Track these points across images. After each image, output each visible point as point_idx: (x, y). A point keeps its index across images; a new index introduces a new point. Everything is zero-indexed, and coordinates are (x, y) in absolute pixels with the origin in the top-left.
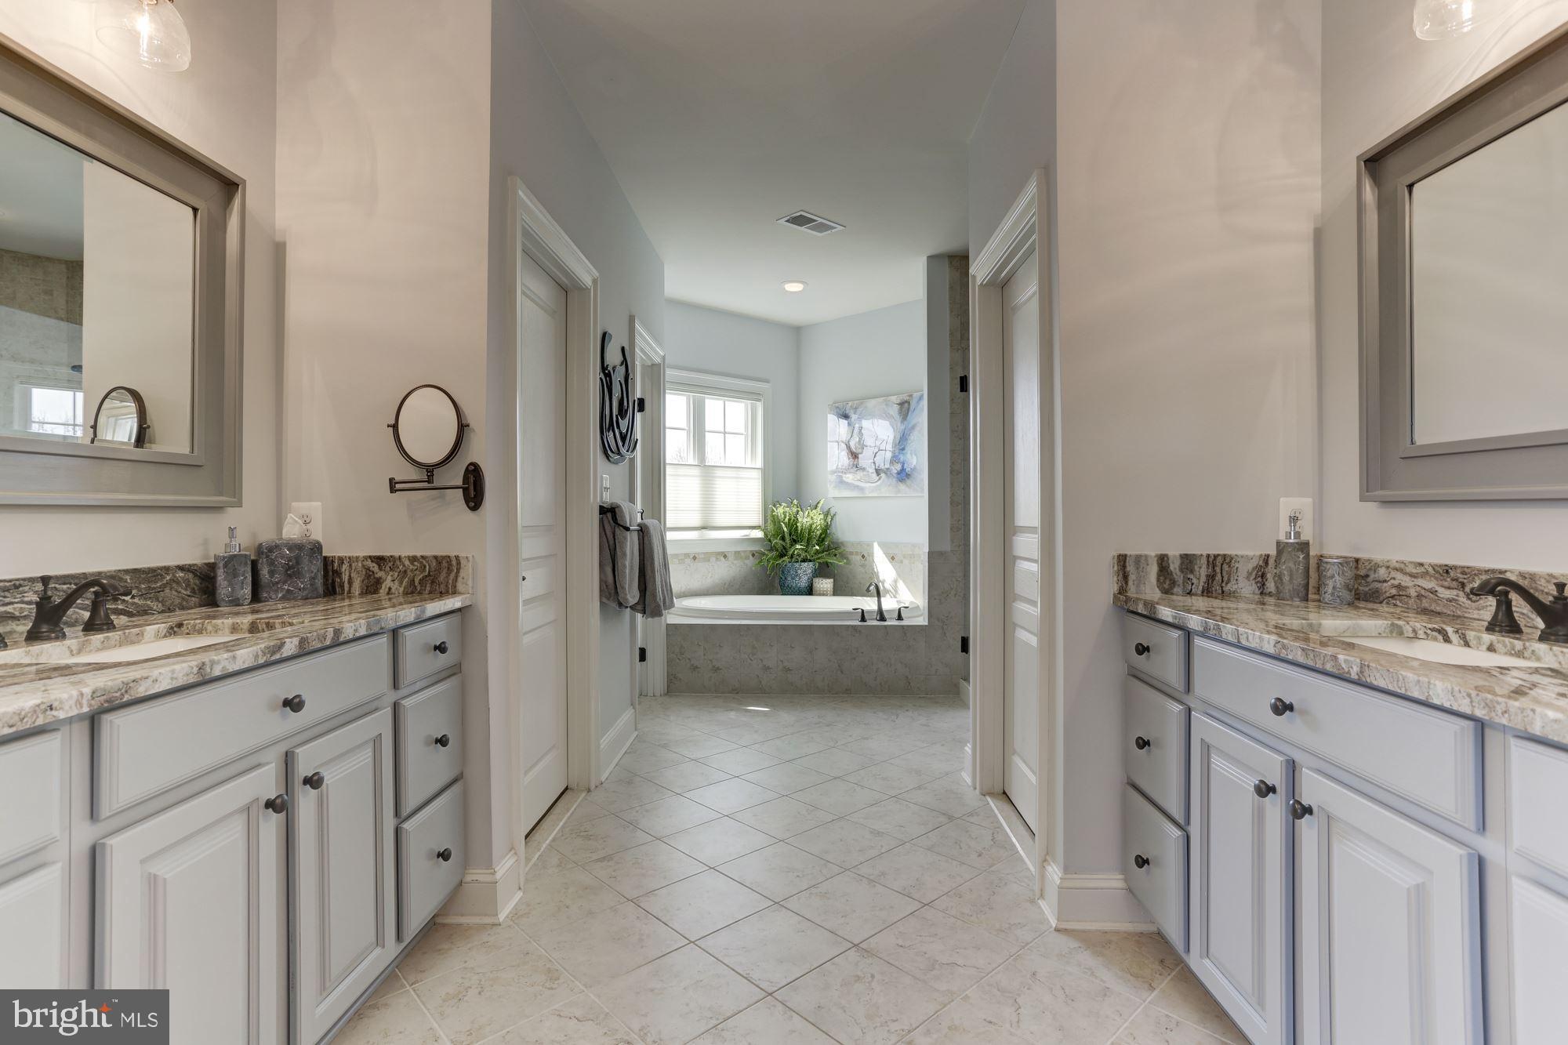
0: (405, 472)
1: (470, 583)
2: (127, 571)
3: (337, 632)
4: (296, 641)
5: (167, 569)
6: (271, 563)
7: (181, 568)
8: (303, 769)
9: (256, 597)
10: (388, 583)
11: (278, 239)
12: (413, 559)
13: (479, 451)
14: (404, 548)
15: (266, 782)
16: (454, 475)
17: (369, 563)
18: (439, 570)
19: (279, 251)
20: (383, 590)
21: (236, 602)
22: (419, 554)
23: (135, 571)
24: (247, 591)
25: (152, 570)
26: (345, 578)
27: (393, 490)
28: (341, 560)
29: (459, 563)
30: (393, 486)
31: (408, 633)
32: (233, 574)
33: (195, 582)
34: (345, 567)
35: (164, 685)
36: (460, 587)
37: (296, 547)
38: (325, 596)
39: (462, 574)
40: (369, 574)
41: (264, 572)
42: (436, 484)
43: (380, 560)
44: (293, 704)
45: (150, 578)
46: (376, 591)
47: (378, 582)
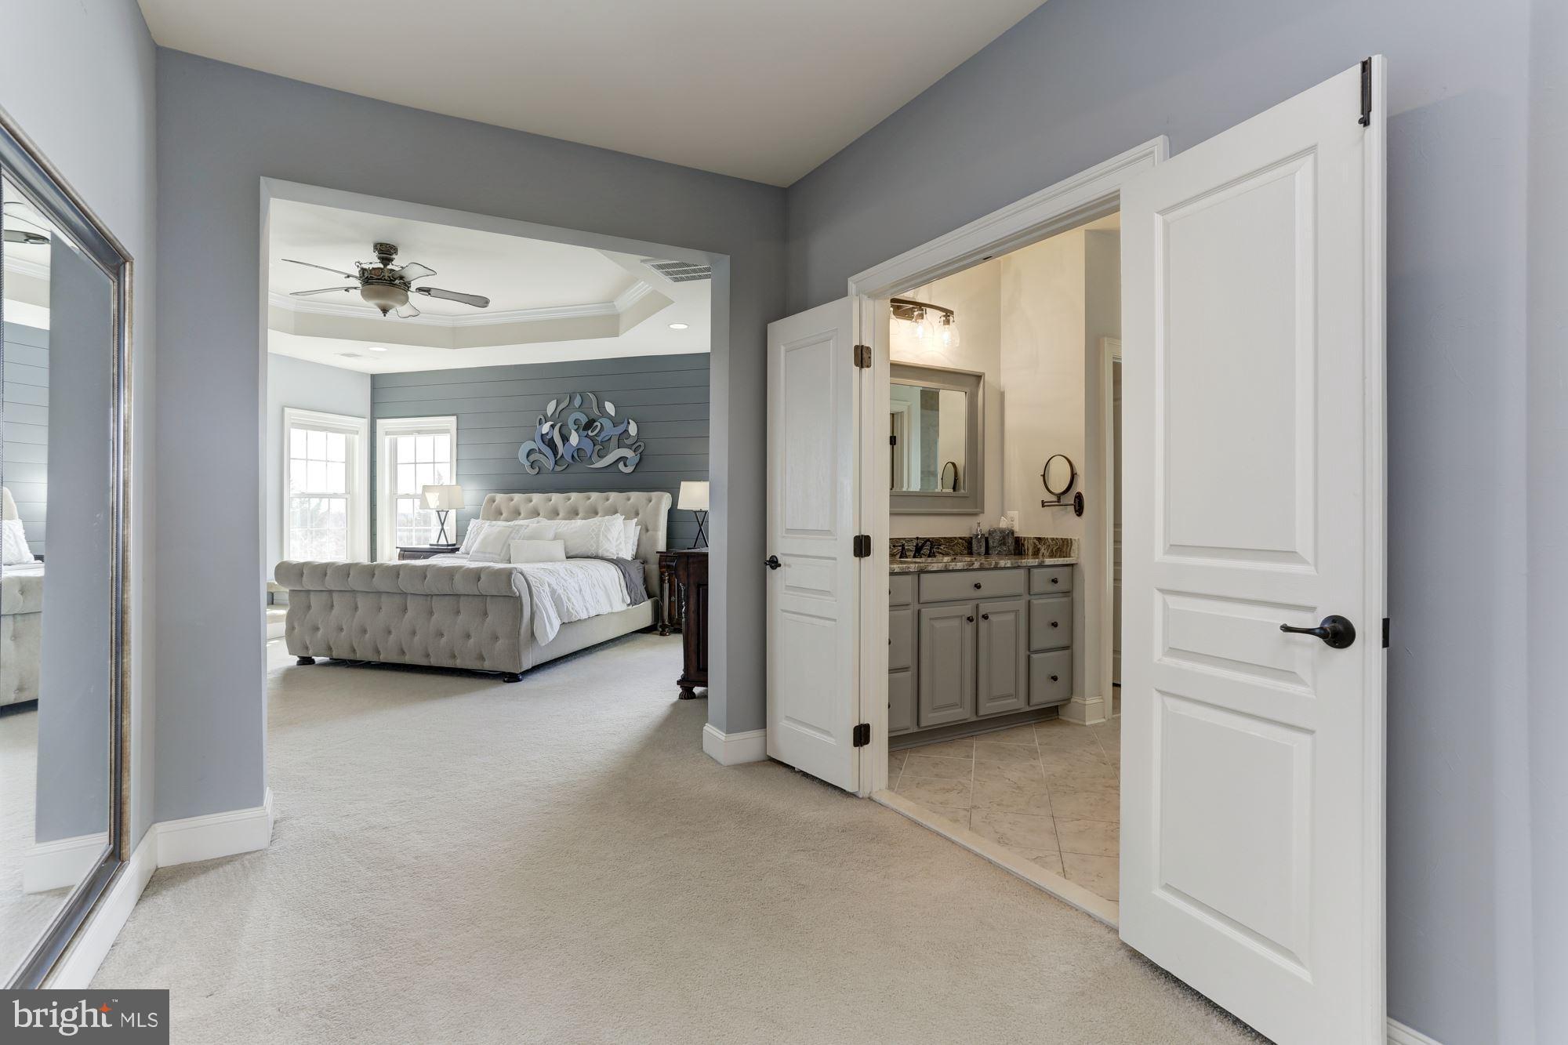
0: (1049, 498)
1: (1077, 552)
2: (942, 538)
3: (997, 563)
4: (979, 564)
5: (955, 538)
6: (993, 538)
7: (960, 538)
8: (982, 612)
9: (987, 553)
10: (1042, 551)
11: (1002, 390)
12: (1053, 539)
13: (1081, 486)
14: (1049, 534)
15: (967, 610)
16: (1070, 499)
17: (1035, 541)
18: (1063, 546)
19: (1002, 395)
20: (1041, 554)
21: (979, 554)
22: (1055, 537)
23: (945, 538)
24: (983, 549)
25: (951, 538)
26: (1026, 548)
27: (1043, 506)
28: (1025, 538)
29: (1071, 542)
30: (1043, 504)
31: (1035, 571)
32: (979, 541)
33: (966, 544)
34: (1026, 542)
35: (935, 569)
36: (1072, 555)
37: (1002, 531)
38: (1015, 554)
39: (1073, 548)
40: (1035, 546)
41: (991, 542)
42: (1061, 503)
43: (1039, 539)
44: (978, 586)
45: (950, 540)
46: (1038, 554)
47: (1039, 550)
